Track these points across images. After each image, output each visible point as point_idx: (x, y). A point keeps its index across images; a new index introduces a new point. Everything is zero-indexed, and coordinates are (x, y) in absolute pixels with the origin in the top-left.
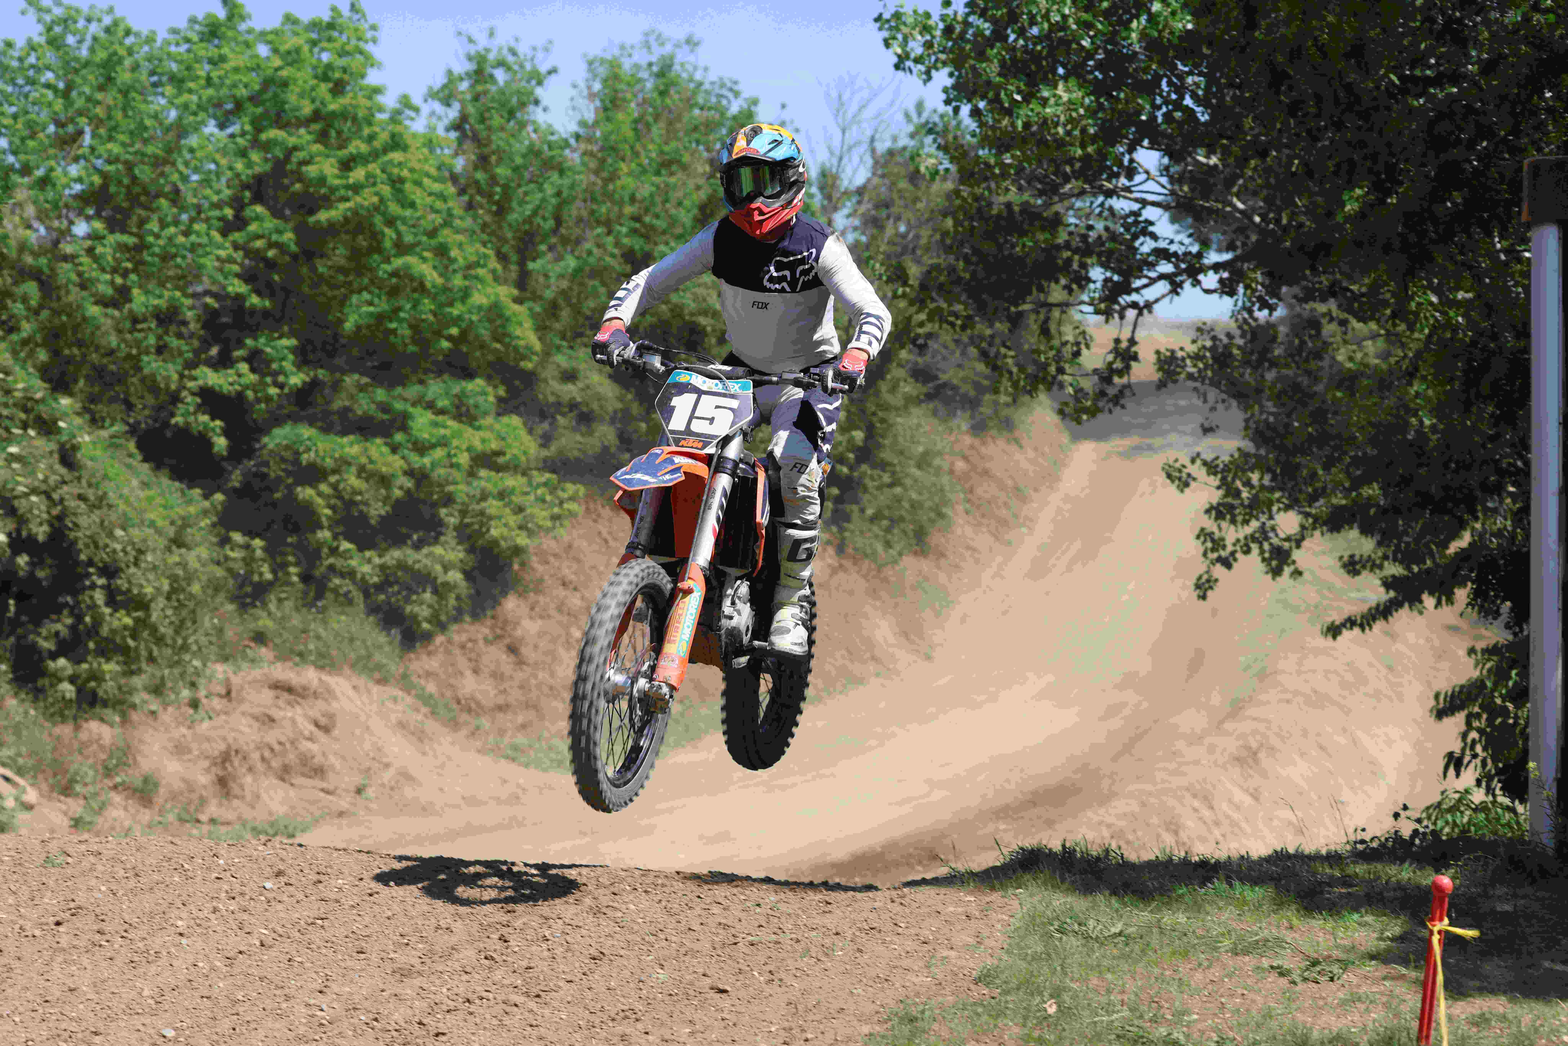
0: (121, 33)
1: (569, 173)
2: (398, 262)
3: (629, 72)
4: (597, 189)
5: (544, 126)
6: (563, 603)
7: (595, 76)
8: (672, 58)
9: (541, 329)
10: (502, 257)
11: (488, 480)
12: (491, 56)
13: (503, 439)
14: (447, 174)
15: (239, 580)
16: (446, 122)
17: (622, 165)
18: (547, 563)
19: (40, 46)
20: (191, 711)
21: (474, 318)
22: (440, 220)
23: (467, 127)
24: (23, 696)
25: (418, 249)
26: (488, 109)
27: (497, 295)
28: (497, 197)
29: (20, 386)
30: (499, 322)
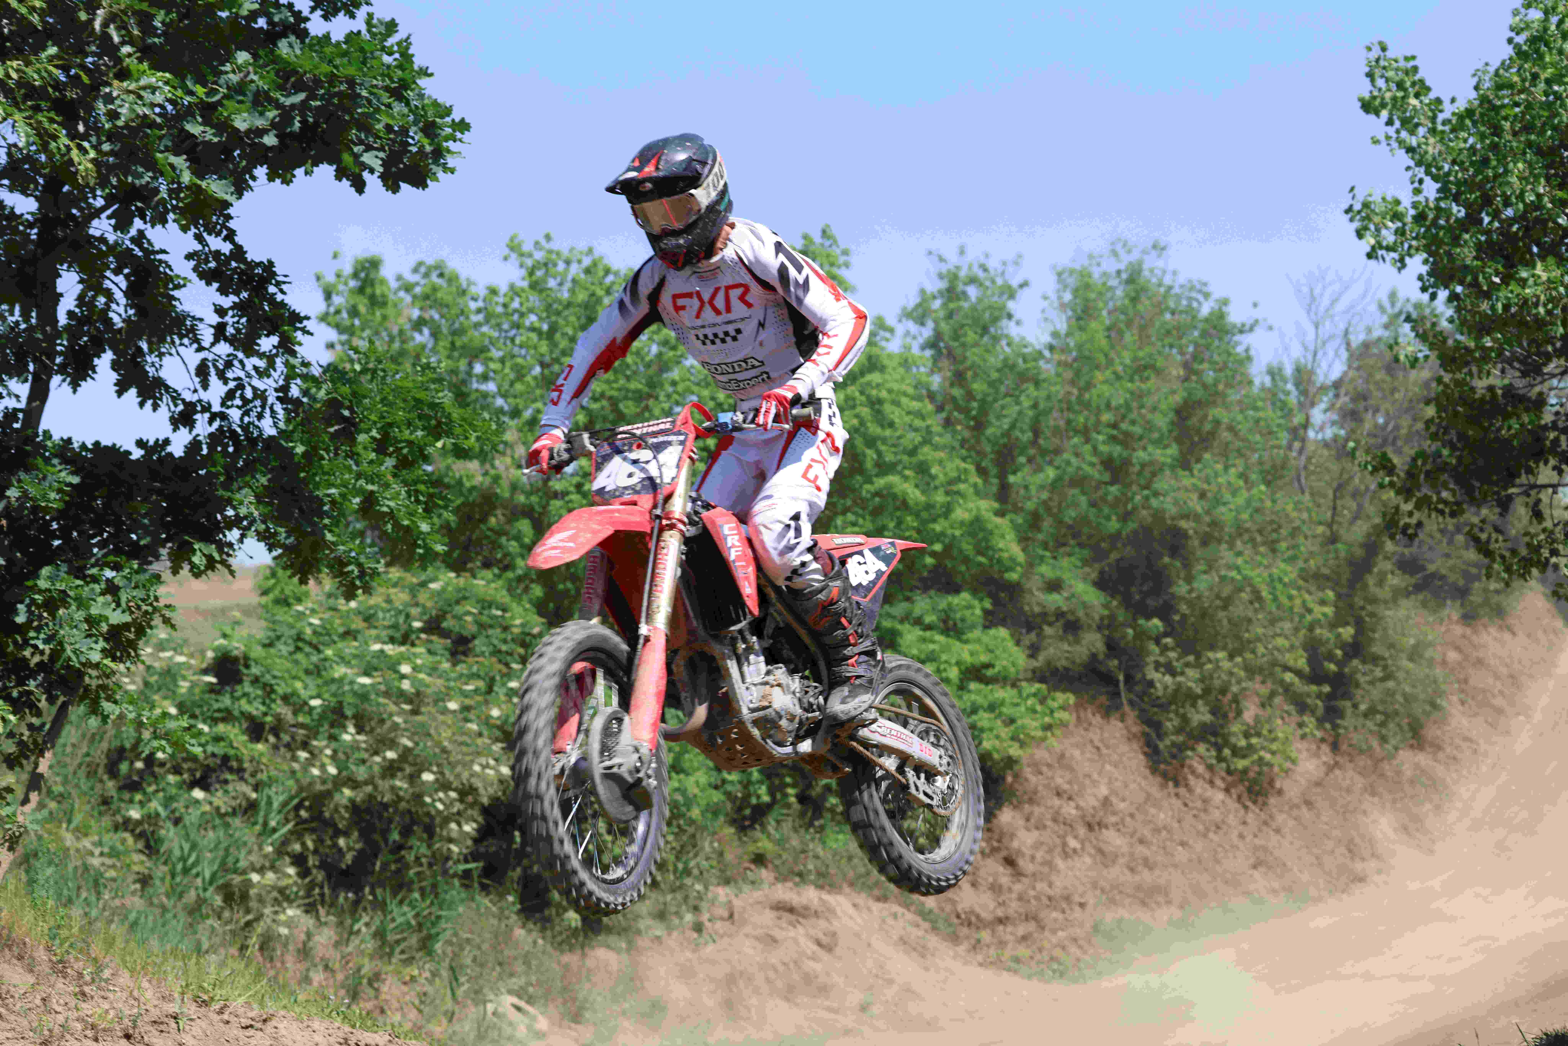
0: (601, 273)
1: (1045, 385)
2: (880, 482)
3: (1100, 282)
4: (1073, 399)
5: (1017, 339)
6: (1057, 813)
7: (1066, 287)
8: (1140, 263)
9: (1024, 540)
10: (982, 471)
11: (979, 692)
12: (963, 274)
13: (991, 651)
14: (924, 392)
15: (738, 803)
16: (921, 340)
17: (1097, 373)
18: (1041, 773)
19: (523, 290)
20: (695, 935)
21: (957, 533)
22: (919, 439)
23: (942, 345)
24: (531, 925)
25: (899, 468)
26: (963, 326)
27: (978, 509)
28: (974, 413)
29: (518, 622)
30: (981, 535)
